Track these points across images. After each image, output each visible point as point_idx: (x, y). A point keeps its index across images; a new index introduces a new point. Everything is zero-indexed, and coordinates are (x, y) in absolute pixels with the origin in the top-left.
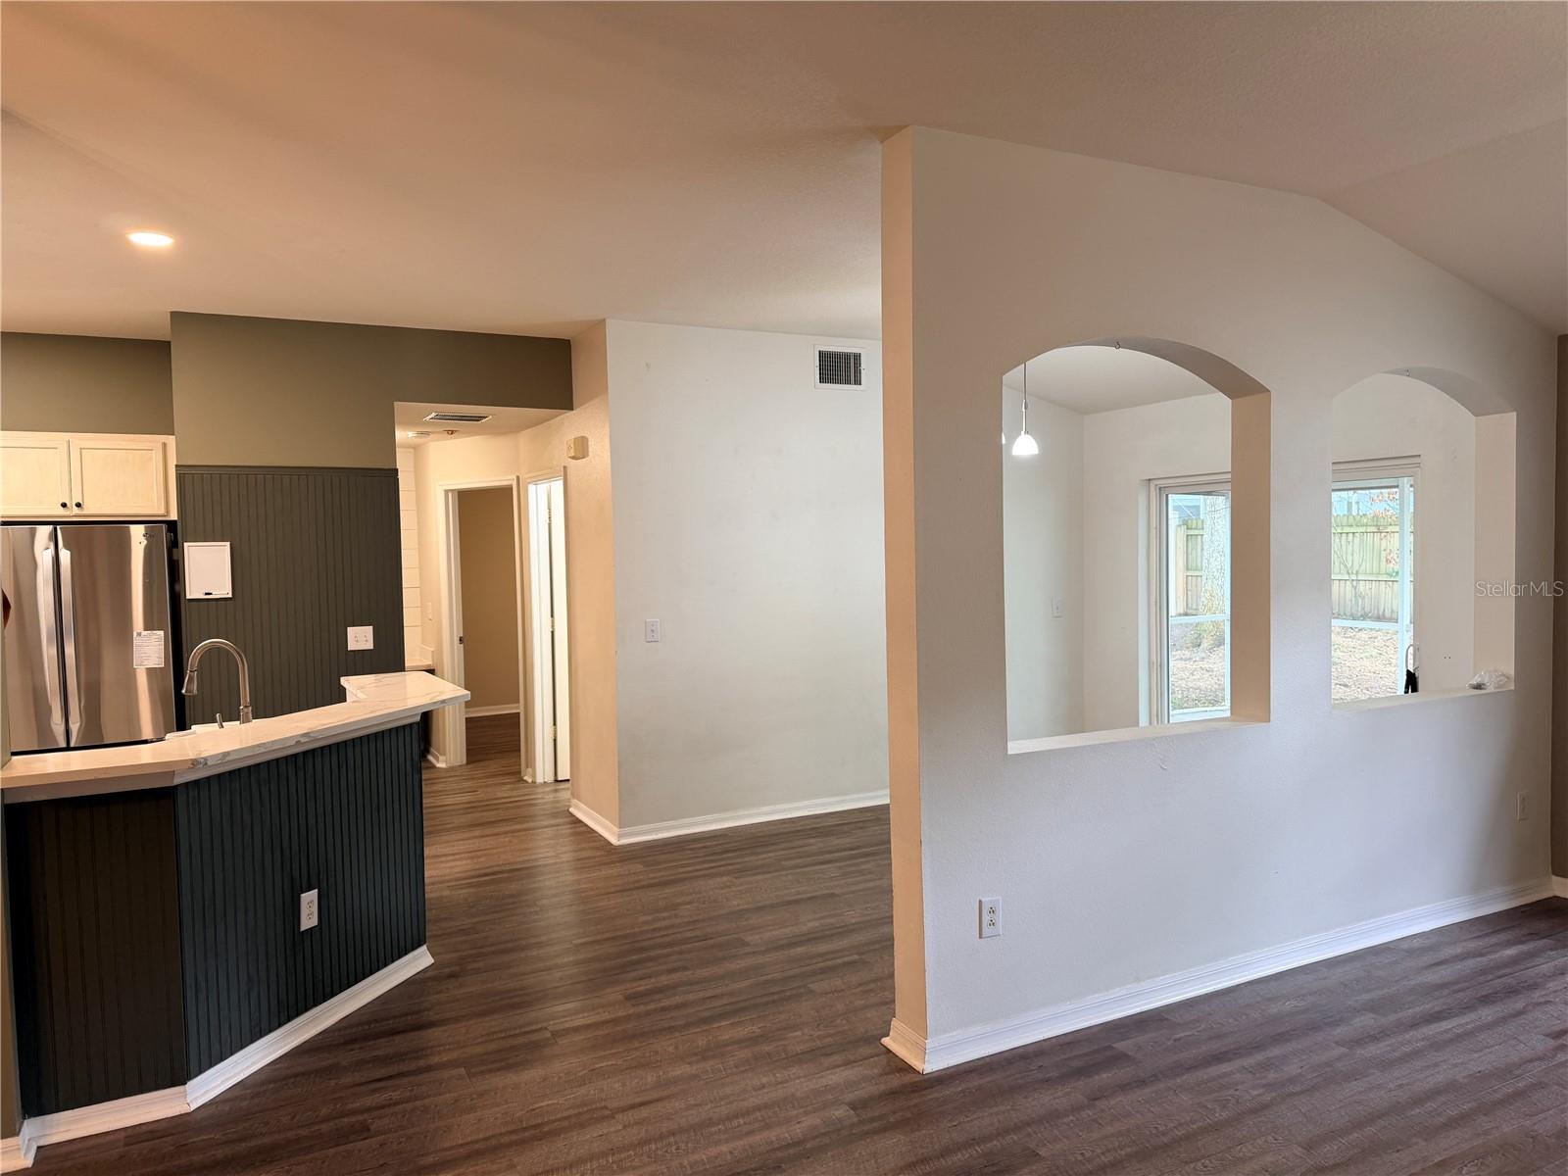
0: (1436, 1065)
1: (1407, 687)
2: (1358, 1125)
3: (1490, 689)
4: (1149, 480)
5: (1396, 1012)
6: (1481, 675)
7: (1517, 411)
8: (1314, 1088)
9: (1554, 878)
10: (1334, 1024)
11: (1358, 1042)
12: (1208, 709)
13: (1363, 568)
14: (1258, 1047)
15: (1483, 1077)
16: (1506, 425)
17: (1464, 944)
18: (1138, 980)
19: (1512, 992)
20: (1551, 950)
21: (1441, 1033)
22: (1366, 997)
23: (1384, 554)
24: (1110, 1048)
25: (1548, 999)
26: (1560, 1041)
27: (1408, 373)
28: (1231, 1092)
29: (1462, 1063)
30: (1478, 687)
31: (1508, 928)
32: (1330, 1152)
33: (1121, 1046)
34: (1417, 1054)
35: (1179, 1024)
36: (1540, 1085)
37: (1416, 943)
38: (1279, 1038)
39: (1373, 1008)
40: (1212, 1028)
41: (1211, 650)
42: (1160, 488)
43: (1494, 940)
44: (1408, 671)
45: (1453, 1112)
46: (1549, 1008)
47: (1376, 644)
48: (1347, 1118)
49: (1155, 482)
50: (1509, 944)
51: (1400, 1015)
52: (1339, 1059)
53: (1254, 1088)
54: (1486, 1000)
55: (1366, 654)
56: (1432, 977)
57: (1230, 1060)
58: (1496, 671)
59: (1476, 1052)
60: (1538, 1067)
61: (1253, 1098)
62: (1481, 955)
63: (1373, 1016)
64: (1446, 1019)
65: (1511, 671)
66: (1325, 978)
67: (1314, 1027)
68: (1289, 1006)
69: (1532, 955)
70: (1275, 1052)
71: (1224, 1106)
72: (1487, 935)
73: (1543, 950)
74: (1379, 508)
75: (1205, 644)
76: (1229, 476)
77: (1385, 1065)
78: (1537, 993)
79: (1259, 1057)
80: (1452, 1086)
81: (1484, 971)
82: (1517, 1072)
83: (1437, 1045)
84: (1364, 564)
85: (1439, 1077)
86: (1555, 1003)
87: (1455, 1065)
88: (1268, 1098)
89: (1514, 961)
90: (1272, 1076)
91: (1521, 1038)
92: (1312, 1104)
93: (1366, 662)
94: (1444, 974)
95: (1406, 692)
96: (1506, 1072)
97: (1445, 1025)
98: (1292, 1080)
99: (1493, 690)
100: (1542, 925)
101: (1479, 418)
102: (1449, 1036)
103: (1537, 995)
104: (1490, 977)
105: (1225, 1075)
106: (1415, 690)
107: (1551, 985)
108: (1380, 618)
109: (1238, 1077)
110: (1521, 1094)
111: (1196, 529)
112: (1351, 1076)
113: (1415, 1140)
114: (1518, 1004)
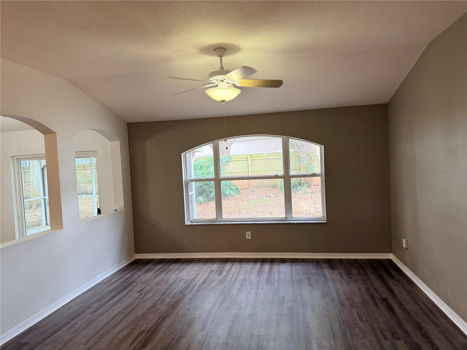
0: (114, 309)
1: (98, 213)
2: (97, 333)
3: (119, 210)
4: (14, 156)
5: (103, 300)
6: (116, 208)
7: (119, 140)
8: (85, 328)
9: (136, 255)
10: (88, 309)
11: (95, 311)
12: (37, 228)
13: (81, 179)
14: (68, 323)
15: (125, 308)
16: (117, 144)
17: (117, 277)
18: (27, 318)
19: (129, 285)
20: (137, 272)
21: (114, 301)
22: (95, 299)
23: (86, 175)
24: (20, 343)
25: (137, 284)
26: (141, 293)
27: (93, 129)
28: (62, 339)
29: (121, 306)
30: (116, 210)
31: (127, 270)
32: (91, 343)
33: (23, 341)
34: (110, 308)
35: (42, 327)
36: (138, 305)
37: (106, 280)
38: (74, 318)
39: (97, 301)
40: (53, 323)
41: (36, 208)
42: (18, 159)
43: (124, 274)
44: (98, 209)
45: (119, 319)
46: (138, 286)
47: (86, 201)
48: (94, 332)
49: (16, 157)
50: (127, 274)
51: (105, 300)
52: (90, 317)
53: (68, 335)
54: (124, 289)
55: (84, 204)
56: (111, 288)
57: (59, 331)
58: (120, 206)
59: (123, 303)
60: (137, 300)
61: (68, 338)
62: (121, 278)
63: (98, 303)
64: (115, 297)
65: (123, 205)
66: (84, 297)
67: (83, 312)
68: (75, 309)
69: (133, 275)
70: (73, 322)
71: (60, 344)
72: (122, 273)
73: (135, 273)
74: (84, 162)
75: (34, 207)
76: (45, 155)
77: (102, 314)
78: (135, 283)
79: (69, 326)
80: (119, 313)
81: (123, 282)
82: (132, 304)
83: (114, 304)
84: (81, 178)
85: (116, 312)
86: (139, 284)
87: (119, 308)
88: (72, 336)
89: (129, 277)
90: (73, 330)
91: (132, 295)
92: (85, 332)
93: (84, 206)
94: (114, 286)
95: (98, 214)
96: (129, 305)
97: (115, 299)
98: (78, 329)
99: (119, 211)
100: (134, 267)
101: (111, 142)
102: (117, 301)
103: (135, 284)
104: (124, 283)
105: (59, 335)
106: (100, 214)
107: (138, 281)
108: (86, 194)
109: (63, 334)
110: (134, 309)
111: (27, 170)
112: (94, 321)
113: (112, 330)
114: (131, 288)
